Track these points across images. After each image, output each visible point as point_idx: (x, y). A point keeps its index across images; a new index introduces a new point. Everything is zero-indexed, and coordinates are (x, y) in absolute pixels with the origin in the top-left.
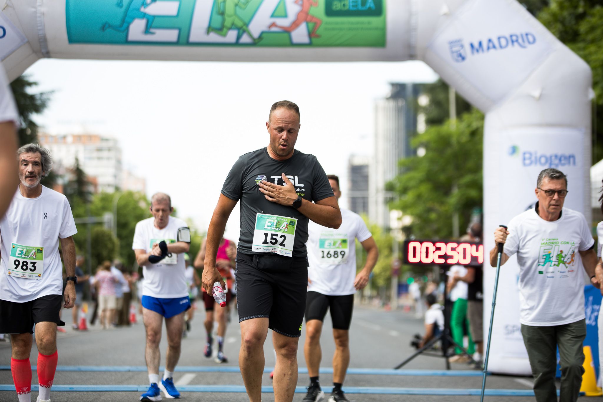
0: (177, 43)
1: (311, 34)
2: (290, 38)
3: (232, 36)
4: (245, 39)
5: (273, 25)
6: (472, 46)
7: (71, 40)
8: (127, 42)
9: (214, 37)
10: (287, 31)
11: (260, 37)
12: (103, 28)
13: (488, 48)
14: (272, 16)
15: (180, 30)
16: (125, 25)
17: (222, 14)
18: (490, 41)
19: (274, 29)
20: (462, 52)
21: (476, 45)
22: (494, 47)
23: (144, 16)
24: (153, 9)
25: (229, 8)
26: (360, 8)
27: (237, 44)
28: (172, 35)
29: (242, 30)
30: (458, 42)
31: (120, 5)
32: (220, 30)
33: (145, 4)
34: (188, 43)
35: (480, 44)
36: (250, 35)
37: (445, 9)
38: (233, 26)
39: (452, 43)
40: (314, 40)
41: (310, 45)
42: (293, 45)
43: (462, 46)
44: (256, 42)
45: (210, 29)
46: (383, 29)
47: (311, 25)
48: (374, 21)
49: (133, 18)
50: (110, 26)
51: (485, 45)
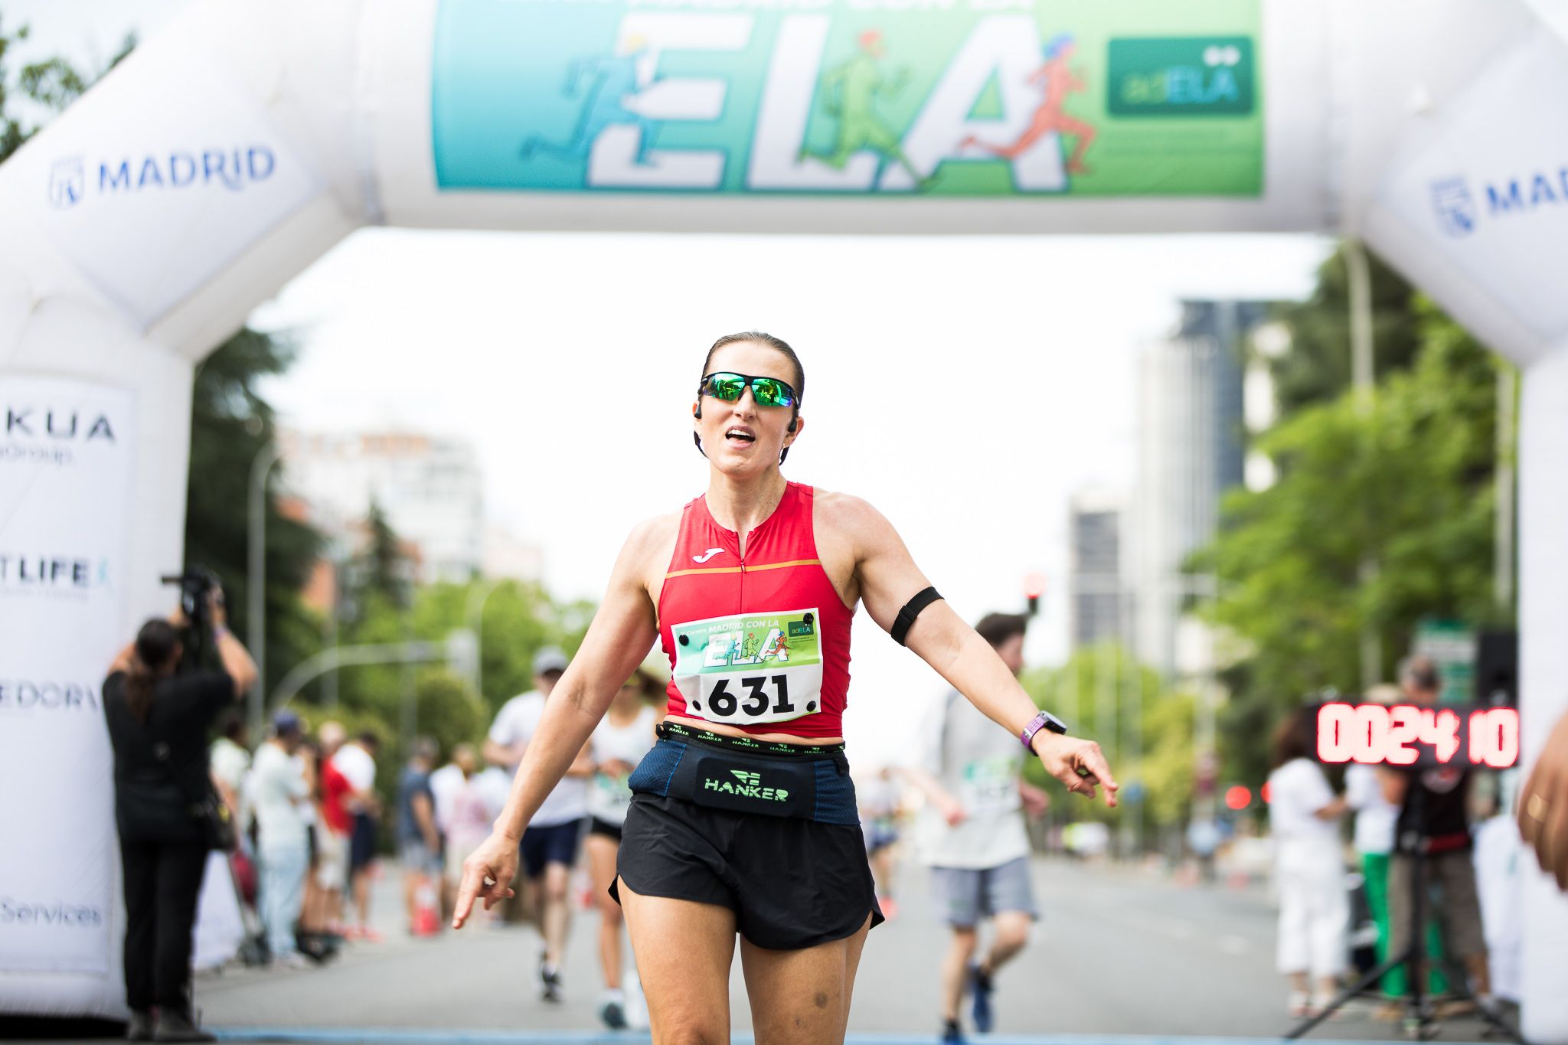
0: (719, 189)
1: (1070, 164)
2: (1012, 176)
3: (860, 170)
4: (895, 177)
5: (970, 140)
6: (1492, 194)
7: (445, 180)
8: (586, 186)
9: (814, 174)
10: (1005, 156)
11: (936, 174)
12: (528, 149)
13: (1535, 199)
14: (971, 115)
15: (726, 154)
16: (583, 144)
17: (836, 111)
18: (1539, 180)
19: (972, 153)
20: (1466, 210)
21: (1503, 190)
22: (1550, 195)
23: (632, 118)
24: (655, 103)
25: (855, 99)
26: (1197, 94)
27: (874, 190)
28: (705, 169)
29: (887, 154)
30: (1455, 185)
31: (570, 90)
32: (832, 154)
33: (634, 88)
34: (746, 189)
35: (1514, 189)
36: (908, 167)
37: (1419, 98)
38: (865, 145)
39: (1439, 187)
40: (1079, 181)
41: (1066, 191)
42: (1017, 191)
43: (1465, 194)
44: (924, 187)
45: (804, 152)
46: (1256, 153)
47: (1069, 141)
48: (1232, 129)
49: (603, 125)
50: (546, 147)
51: (1526, 189)
